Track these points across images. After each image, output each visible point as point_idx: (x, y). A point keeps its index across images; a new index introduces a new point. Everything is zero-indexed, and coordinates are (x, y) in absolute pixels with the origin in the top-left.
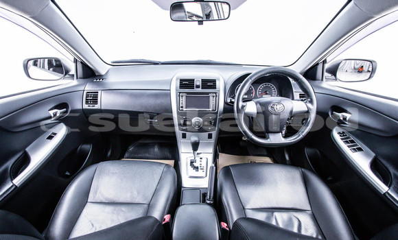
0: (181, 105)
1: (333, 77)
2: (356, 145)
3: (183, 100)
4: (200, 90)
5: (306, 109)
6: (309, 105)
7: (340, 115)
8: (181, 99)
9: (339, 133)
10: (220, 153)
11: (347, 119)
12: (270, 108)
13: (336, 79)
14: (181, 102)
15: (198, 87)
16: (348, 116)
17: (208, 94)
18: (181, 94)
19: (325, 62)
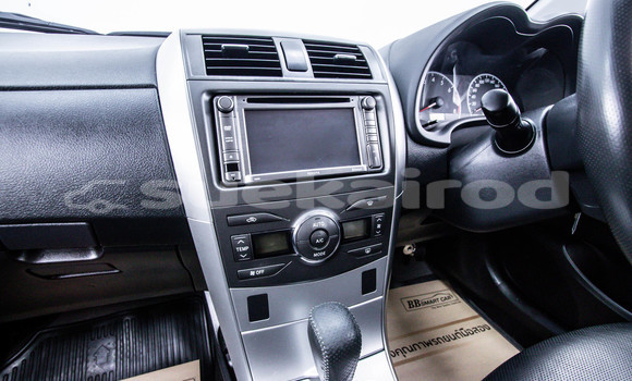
0: (225, 158)
3: (235, 131)
4: (307, 80)
8: (222, 128)
14: (223, 141)
17: (343, 96)
18: (220, 101)
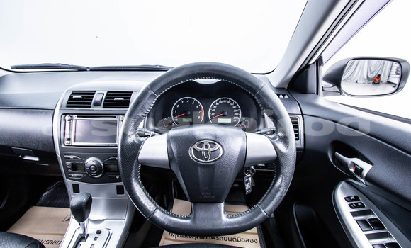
0: (67, 136)
1: (336, 89)
2: (386, 235)
4: (100, 110)
5: (274, 154)
6: (281, 146)
7: (349, 160)
9: (348, 199)
10: (175, 200)
11: (365, 173)
12: (191, 152)
13: (341, 92)
15: (97, 104)
16: (366, 168)
17: (114, 115)
19: (319, 62)
